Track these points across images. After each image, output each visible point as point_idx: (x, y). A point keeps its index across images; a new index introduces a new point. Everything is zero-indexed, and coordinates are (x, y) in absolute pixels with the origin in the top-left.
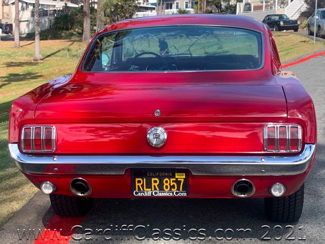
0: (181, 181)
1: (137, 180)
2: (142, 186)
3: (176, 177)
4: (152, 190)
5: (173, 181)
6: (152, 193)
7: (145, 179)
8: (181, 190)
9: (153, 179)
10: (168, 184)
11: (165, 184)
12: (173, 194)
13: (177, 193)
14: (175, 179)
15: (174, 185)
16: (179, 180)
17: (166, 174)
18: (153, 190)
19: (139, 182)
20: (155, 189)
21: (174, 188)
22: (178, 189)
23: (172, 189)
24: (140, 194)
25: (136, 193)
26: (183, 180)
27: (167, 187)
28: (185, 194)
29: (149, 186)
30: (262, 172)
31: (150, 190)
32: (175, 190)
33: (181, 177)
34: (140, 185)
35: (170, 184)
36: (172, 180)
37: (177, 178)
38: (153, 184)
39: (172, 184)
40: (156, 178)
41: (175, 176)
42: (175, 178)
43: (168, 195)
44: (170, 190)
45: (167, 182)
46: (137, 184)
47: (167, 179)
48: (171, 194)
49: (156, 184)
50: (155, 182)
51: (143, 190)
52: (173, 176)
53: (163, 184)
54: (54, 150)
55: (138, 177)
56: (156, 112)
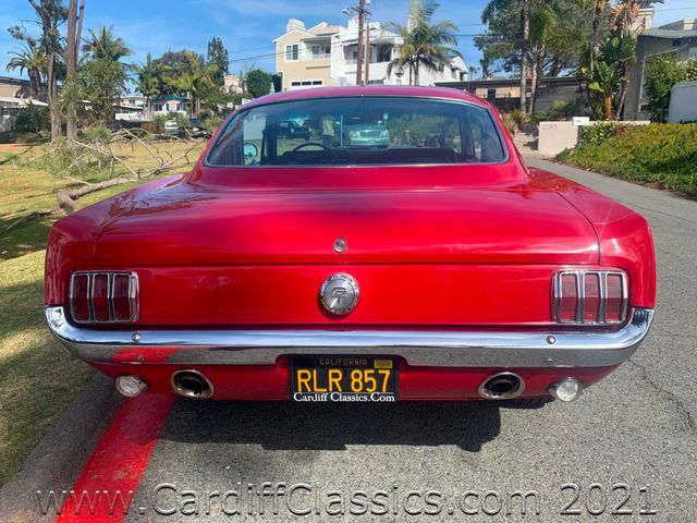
0: (384, 374)
1: (300, 372)
2: (310, 383)
3: (376, 367)
4: (328, 391)
5: (369, 375)
6: (329, 396)
7: (315, 372)
8: (384, 390)
9: (331, 372)
10: (359, 380)
11: (354, 380)
13: (376, 396)
14: (373, 372)
15: (371, 382)
16: (380, 372)
17: (357, 363)
18: (331, 390)
19: (304, 376)
20: (335, 389)
21: (371, 387)
22: (379, 388)
23: (368, 389)
24: (306, 399)
25: (299, 397)
26: (387, 373)
27: (357, 385)
28: (391, 399)
29: (323, 383)
30: (547, 362)
31: (325, 390)
32: (372, 391)
33: (385, 367)
34: (306, 381)
36: (366, 372)
37: (377, 370)
38: (331, 380)
39: (367, 380)
40: (335, 368)
41: (373, 365)
42: (373, 368)
43: (358, 399)
44: (364, 390)
45: (357, 376)
46: (300, 380)
47: (358, 371)
48: (365, 398)
49: (337, 381)
50: (335, 376)
51: (313, 390)
52: (370, 366)
53: (351, 380)
54: (135, 318)
55: (302, 368)
56: (338, 244)
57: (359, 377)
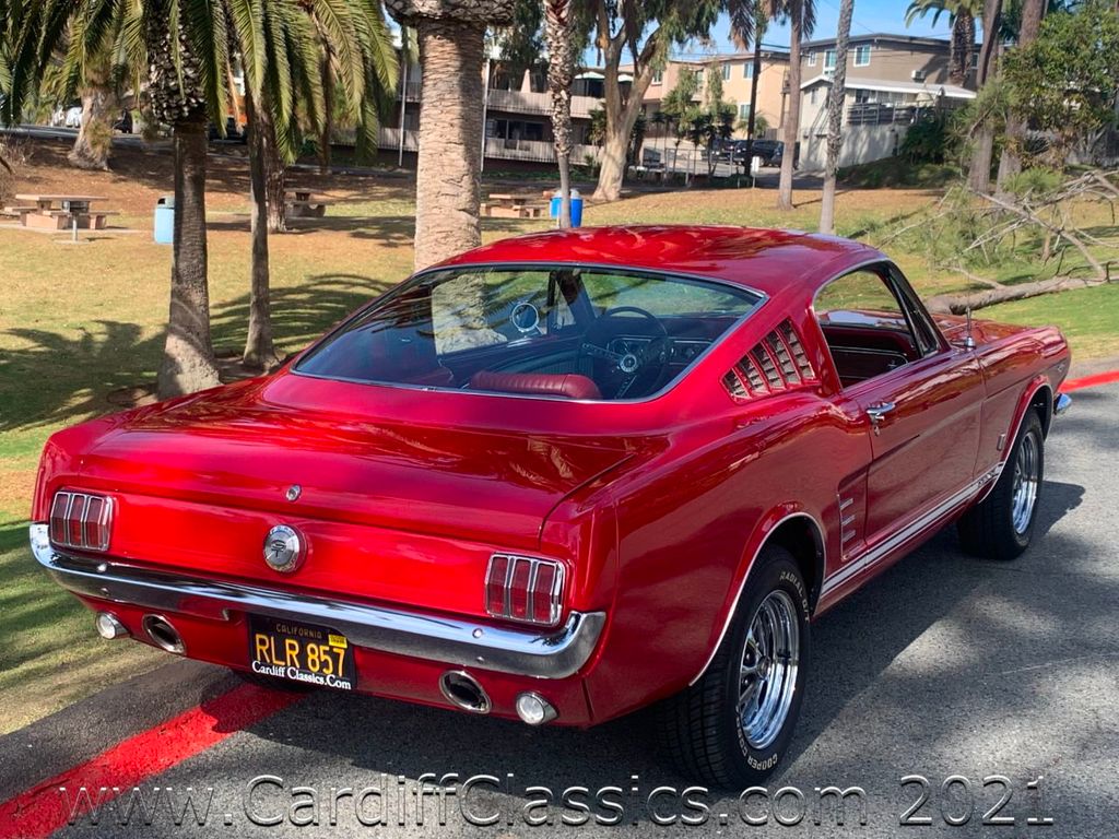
0: (339, 655)
1: (258, 637)
2: (269, 651)
3: (331, 643)
4: (286, 665)
5: (325, 652)
6: (286, 671)
7: (272, 639)
8: (340, 674)
9: (288, 642)
10: (315, 657)
11: (311, 657)
12: (325, 681)
13: (332, 680)
14: (327, 648)
15: (326, 661)
16: (335, 650)
17: (311, 634)
18: (289, 664)
19: (262, 642)
20: (293, 664)
21: (328, 668)
22: (335, 671)
23: (324, 670)
24: (264, 671)
25: (258, 667)
26: (342, 653)
27: (313, 662)
28: (346, 685)
29: (281, 655)
30: (479, 661)
31: (283, 664)
32: (328, 672)
33: (339, 645)
34: (264, 648)
35: (319, 657)
36: (322, 648)
37: (331, 647)
38: (288, 652)
39: (323, 658)
40: (292, 638)
41: (327, 640)
42: (327, 644)
43: (315, 680)
44: (321, 670)
45: (313, 651)
46: (259, 647)
47: (313, 645)
48: (322, 682)
49: (294, 653)
50: (292, 647)
51: (271, 661)
52: (325, 641)
53: (307, 656)
54: (104, 547)
55: (260, 633)
56: (292, 492)
57: (316, 653)
